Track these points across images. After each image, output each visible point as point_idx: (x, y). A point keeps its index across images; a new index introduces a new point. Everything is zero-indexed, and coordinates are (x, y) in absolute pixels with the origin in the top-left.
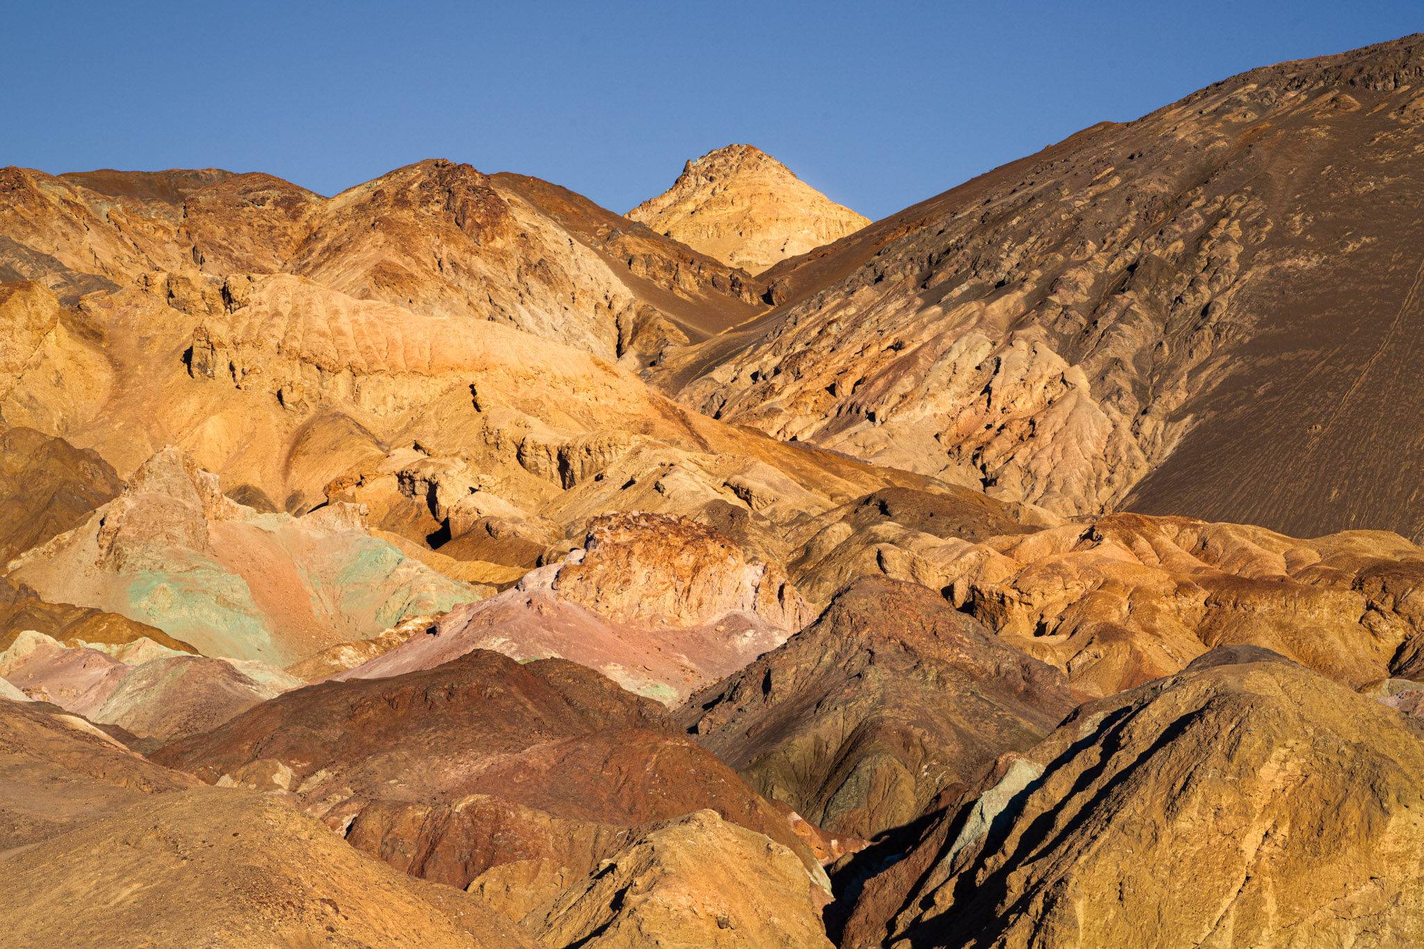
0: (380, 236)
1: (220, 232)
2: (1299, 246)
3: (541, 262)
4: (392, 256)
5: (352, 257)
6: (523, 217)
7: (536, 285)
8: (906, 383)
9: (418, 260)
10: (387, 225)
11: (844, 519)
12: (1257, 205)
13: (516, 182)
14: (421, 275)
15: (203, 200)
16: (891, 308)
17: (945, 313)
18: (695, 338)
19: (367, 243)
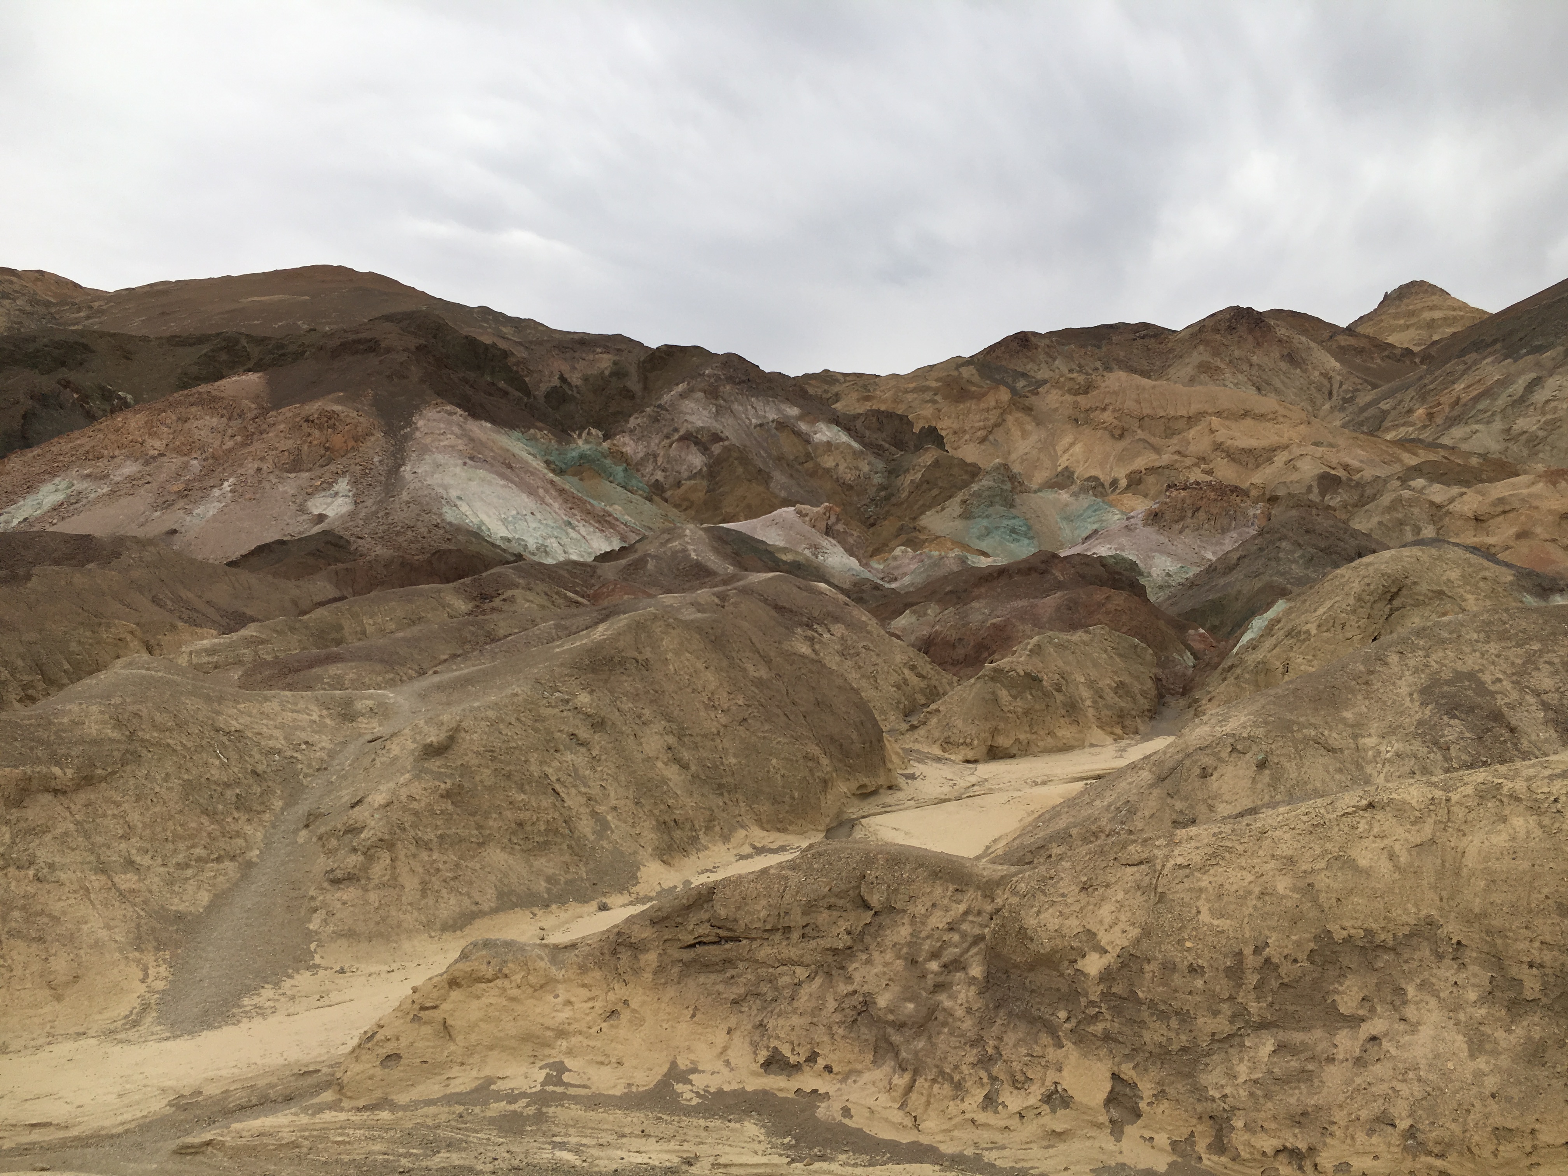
0: (1201, 348)
1: (1122, 354)
3: (1289, 355)
4: (1207, 357)
5: (1187, 360)
6: (1282, 331)
7: (1283, 365)
9: (1222, 359)
10: (1206, 342)
11: (1399, 478)
13: (1277, 314)
14: (1223, 366)
15: (1115, 338)
16: (1484, 362)
17: (1515, 361)
18: (1375, 386)
19: (1195, 354)
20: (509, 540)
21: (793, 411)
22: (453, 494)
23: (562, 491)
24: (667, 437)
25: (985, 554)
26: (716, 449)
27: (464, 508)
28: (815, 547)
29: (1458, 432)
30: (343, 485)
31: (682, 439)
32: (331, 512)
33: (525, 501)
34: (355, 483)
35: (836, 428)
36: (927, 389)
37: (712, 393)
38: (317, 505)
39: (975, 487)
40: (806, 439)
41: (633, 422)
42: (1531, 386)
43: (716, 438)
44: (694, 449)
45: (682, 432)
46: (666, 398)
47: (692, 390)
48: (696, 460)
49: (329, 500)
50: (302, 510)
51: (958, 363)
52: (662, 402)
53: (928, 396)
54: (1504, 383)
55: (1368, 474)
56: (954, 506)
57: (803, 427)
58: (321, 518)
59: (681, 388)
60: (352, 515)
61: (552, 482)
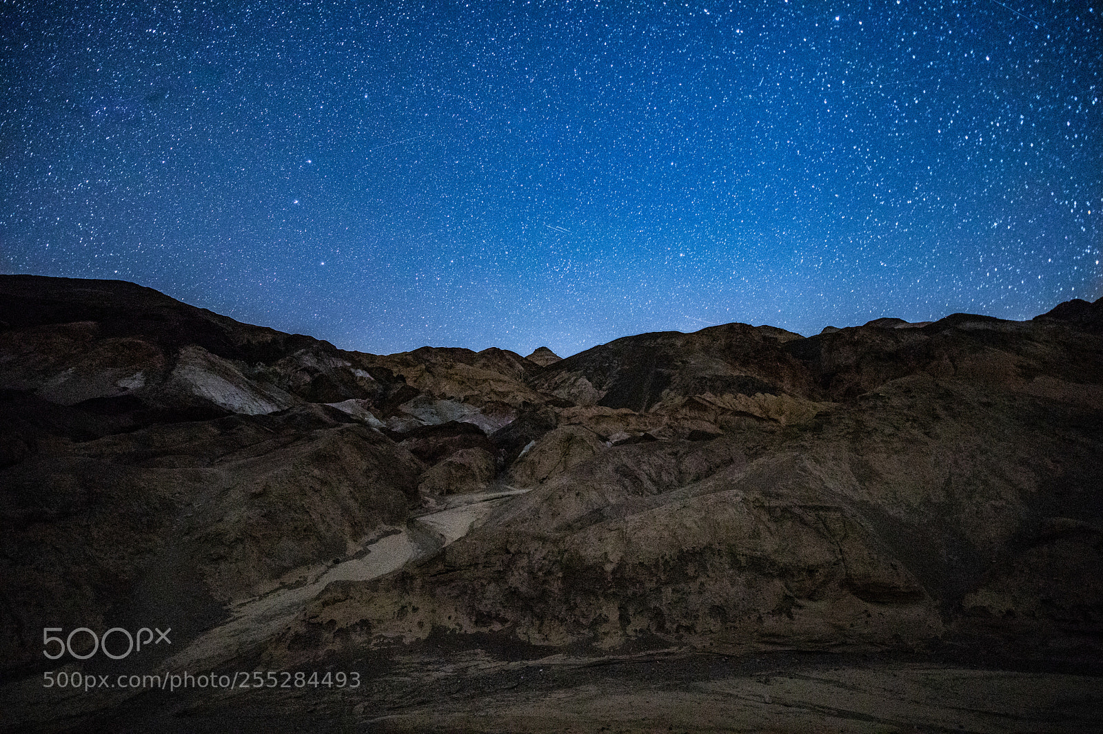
0: (483, 359)
2: (626, 365)
3: (509, 364)
5: (479, 362)
6: (508, 357)
7: (507, 367)
8: (564, 384)
9: (489, 363)
10: (485, 357)
12: (620, 358)
13: (506, 351)
14: (490, 365)
17: (570, 373)
20: (226, 405)
21: (349, 364)
22: (198, 383)
23: (251, 386)
24: (296, 368)
25: (423, 420)
26: (316, 375)
27: (204, 389)
28: (364, 415)
29: (556, 392)
30: (139, 375)
31: (301, 370)
32: (131, 387)
33: (233, 388)
34: (146, 374)
35: (365, 372)
36: (394, 361)
37: (316, 354)
38: (122, 383)
39: (419, 397)
40: (353, 375)
41: (280, 361)
42: (575, 381)
43: (317, 371)
44: (307, 374)
45: (302, 367)
46: (296, 354)
47: (307, 352)
48: (308, 378)
49: (130, 381)
50: (114, 384)
51: (405, 354)
52: (294, 355)
53: (395, 363)
54: (569, 379)
55: (536, 402)
56: (411, 403)
57: (353, 370)
58: (125, 389)
59: (302, 350)
60: (143, 388)
61: (247, 382)
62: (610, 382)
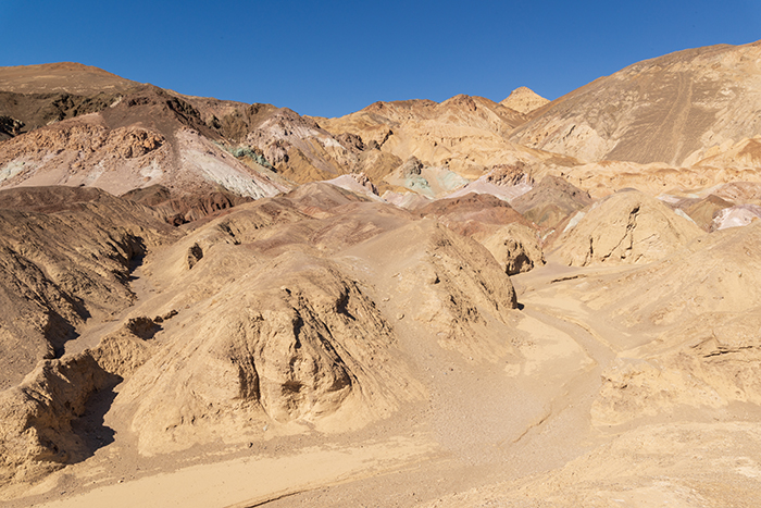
0: (450, 110)
1: (419, 111)
2: (646, 101)
3: (482, 114)
4: (452, 114)
5: (445, 115)
6: (479, 105)
7: (480, 118)
8: (557, 135)
9: (458, 115)
10: (452, 108)
12: (636, 93)
14: (458, 118)
15: (416, 105)
16: (554, 119)
17: (566, 119)
18: (514, 128)
19: (447, 112)
20: (232, 188)
21: (316, 133)
22: (204, 168)
23: (245, 167)
24: (267, 143)
26: (288, 149)
27: (211, 174)
29: (548, 146)
30: (155, 163)
31: (274, 144)
32: (153, 176)
33: (233, 171)
34: (160, 163)
35: (334, 140)
36: (351, 124)
37: (282, 125)
39: (405, 166)
40: (323, 145)
41: (249, 136)
42: (573, 129)
43: (287, 144)
44: (280, 148)
45: (273, 141)
47: (274, 123)
49: (150, 170)
50: (139, 175)
52: (261, 127)
53: (352, 127)
54: (564, 126)
55: (531, 162)
56: (397, 172)
57: (321, 139)
58: (149, 179)
59: (267, 122)
60: (164, 177)
61: (240, 163)
62: (623, 127)
